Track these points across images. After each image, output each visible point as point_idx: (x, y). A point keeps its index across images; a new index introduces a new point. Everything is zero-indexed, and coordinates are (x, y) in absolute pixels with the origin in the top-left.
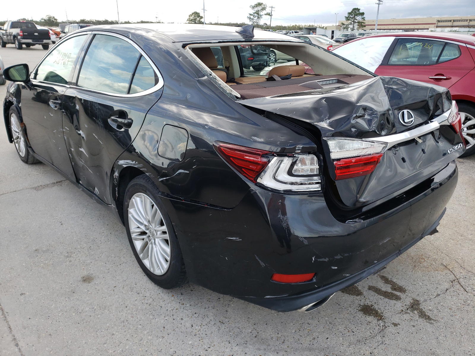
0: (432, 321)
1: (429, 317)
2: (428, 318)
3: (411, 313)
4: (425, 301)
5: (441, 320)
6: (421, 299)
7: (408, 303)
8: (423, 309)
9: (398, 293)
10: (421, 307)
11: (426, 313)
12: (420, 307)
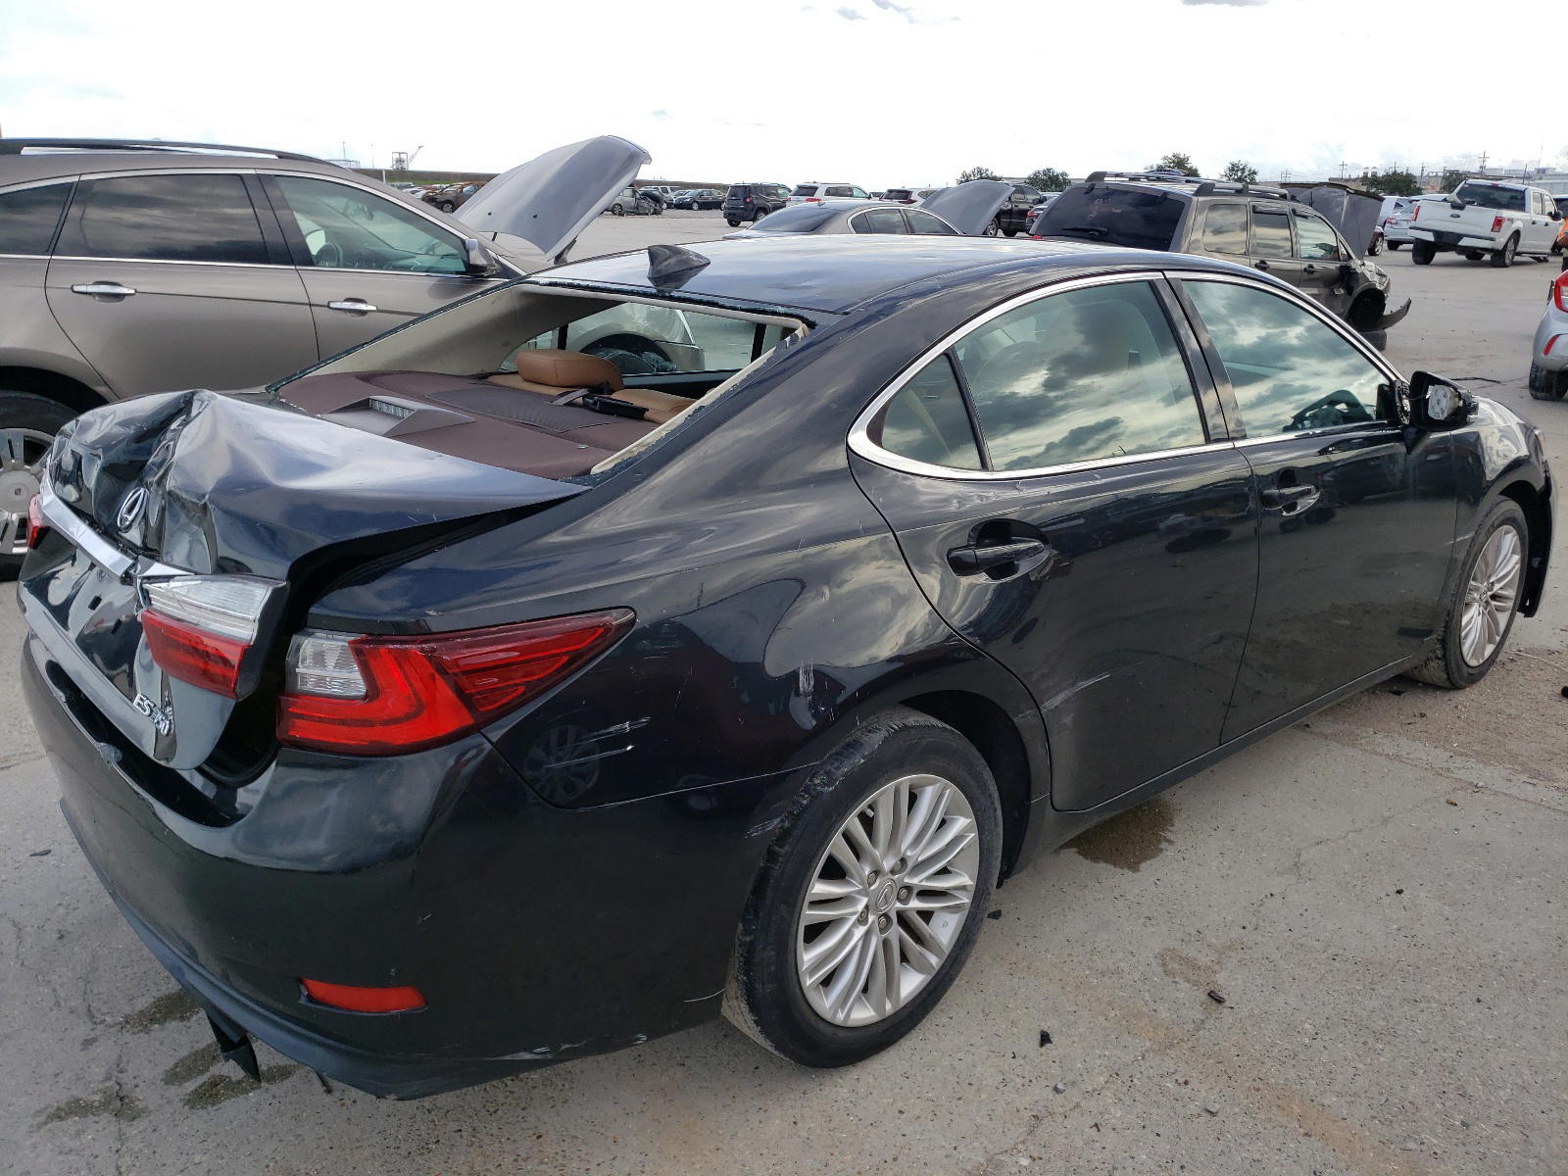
0: (42, 1118)
1: (61, 1118)
2: (59, 1114)
3: (100, 1086)
4: (121, 1137)
5: (33, 1140)
6: (132, 1130)
7: (138, 1093)
8: (96, 1119)
9: (191, 1086)
10: (105, 1117)
11: (77, 1118)
12: (106, 1114)
